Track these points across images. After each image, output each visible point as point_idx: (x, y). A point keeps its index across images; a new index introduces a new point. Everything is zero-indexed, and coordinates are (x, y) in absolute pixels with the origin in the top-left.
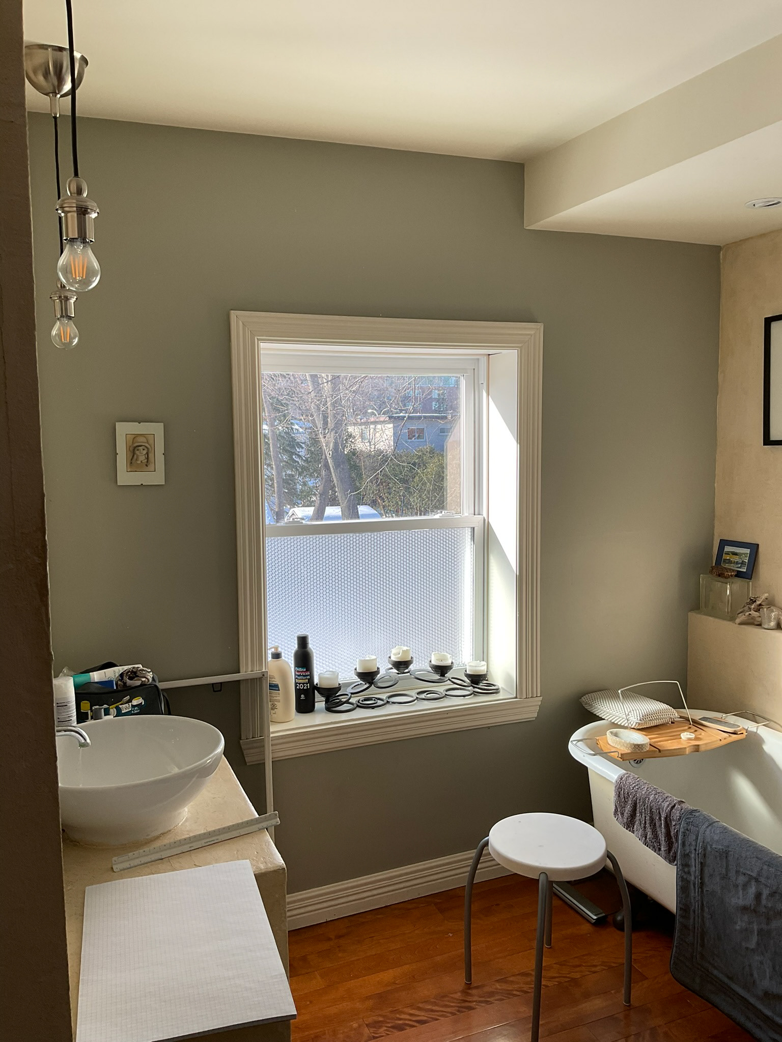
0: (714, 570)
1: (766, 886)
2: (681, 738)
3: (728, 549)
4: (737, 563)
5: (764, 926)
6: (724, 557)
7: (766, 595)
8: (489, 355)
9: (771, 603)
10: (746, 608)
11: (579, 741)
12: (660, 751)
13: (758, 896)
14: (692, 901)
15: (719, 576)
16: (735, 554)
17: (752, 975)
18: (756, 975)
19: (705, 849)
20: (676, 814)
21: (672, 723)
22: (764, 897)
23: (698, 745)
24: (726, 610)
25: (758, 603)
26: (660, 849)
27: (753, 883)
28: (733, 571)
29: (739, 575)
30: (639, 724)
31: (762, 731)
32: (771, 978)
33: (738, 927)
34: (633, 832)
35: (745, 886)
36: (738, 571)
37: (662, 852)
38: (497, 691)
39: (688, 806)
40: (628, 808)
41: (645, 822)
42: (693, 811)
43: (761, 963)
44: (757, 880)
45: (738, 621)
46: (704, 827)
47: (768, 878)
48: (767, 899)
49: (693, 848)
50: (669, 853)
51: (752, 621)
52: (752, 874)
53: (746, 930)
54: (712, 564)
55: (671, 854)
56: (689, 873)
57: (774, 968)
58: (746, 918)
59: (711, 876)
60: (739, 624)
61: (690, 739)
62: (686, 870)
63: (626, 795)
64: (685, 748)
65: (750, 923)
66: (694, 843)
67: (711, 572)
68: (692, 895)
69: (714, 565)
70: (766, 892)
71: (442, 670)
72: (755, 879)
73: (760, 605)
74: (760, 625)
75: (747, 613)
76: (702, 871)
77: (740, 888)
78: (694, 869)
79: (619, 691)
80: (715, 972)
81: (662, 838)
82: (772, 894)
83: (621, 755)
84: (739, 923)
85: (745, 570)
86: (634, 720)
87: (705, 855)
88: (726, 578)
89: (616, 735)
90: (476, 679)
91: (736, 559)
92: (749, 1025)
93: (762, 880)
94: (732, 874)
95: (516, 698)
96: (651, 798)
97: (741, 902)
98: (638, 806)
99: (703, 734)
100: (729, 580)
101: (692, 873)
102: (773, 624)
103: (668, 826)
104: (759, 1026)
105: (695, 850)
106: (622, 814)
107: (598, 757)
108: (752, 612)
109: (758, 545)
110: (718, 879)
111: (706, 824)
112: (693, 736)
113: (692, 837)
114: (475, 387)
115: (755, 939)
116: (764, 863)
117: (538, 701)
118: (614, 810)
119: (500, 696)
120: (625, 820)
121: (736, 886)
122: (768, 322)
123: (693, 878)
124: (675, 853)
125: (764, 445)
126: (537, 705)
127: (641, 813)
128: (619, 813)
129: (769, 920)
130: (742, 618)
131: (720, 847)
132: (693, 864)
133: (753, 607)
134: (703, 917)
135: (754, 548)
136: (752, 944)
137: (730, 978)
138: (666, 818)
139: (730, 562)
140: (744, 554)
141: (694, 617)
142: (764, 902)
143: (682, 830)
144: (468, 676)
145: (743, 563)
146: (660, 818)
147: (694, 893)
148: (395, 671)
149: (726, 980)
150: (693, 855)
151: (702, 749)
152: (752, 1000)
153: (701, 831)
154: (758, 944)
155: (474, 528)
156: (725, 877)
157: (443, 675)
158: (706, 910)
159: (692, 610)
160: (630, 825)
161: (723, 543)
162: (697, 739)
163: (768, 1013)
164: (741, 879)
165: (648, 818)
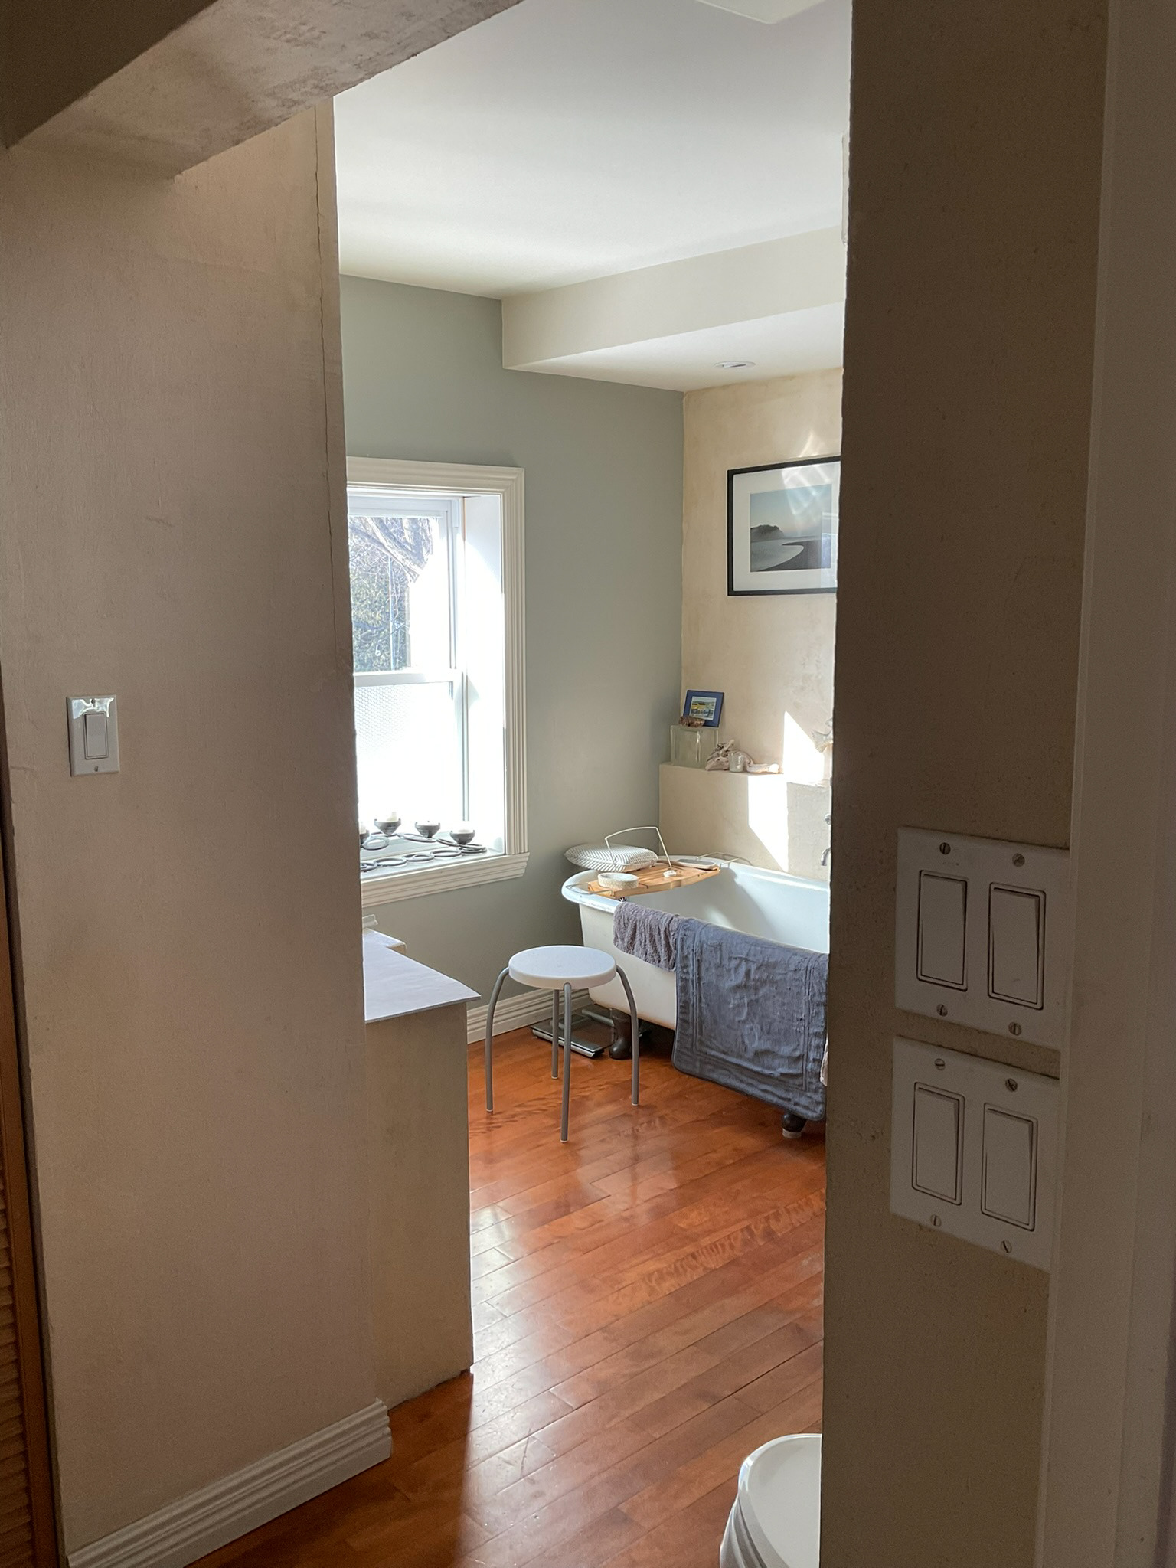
0: (684, 721)
1: (754, 962)
2: (663, 876)
3: (695, 699)
4: (705, 713)
5: (753, 997)
6: (693, 707)
7: (733, 741)
8: (464, 497)
9: (736, 749)
10: (715, 755)
11: (573, 886)
12: (648, 887)
13: (748, 974)
14: (691, 997)
15: (689, 725)
16: (702, 704)
17: (743, 1042)
18: (747, 1041)
19: (701, 947)
20: (674, 925)
21: (653, 866)
22: (752, 972)
23: (680, 881)
24: (696, 759)
25: (725, 749)
26: (659, 961)
27: (744, 963)
28: (702, 720)
29: (707, 724)
30: (626, 866)
31: (734, 866)
32: (760, 1039)
33: (731, 1006)
34: (633, 954)
35: (737, 968)
36: (706, 720)
37: (663, 963)
38: (483, 851)
39: (683, 918)
40: (629, 931)
41: (645, 941)
42: (687, 921)
43: (752, 1029)
44: (746, 960)
45: (708, 767)
46: (700, 929)
47: (755, 956)
48: (755, 973)
49: (690, 950)
50: (669, 961)
51: (720, 767)
52: (741, 956)
53: (738, 1006)
54: (680, 714)
55: (671, 961)
56: (688, 972)
57: (762, 1029)
58: (738, 996)
59: (707, 969)
60: (709, 770)
61: (672, 876)
62: (685, 971)
63: (626, 921)
64: (669, 883)
65: (742, 998)
66: (692, 945)
67: (681, 722)
68: (691, 991)
69: (682, 715)
70: (753, 967)
71: (429, 831)
72: (744, 959)
73: (727, 751)
74: (728, 770)
75: (716, 759)
76: (699, 967)
77: (732, 972)
78: (692, 968)
79: (606, 839)
80: (713, 1053)
81: (662, 950)
82: (759, 968)
83: (615, 893)
84: (732, 1001)
85: (712, 719)
86: (621, 863)
87: (701, 953)
88: (696, 726)
89: (606, 877)
90: (463, 839)
91: (702, 708)
92: (742, 1086)
93: (750, 958)
94: (725, 962)
95: (505, 854)
96: (650, 917)
97: (734, 983)
98: (638, 928)
99: (682, 873)
100: (698, 728)
101: (690, 971)
102: (739, 767)
103: (667, 938)
104: (751, 1085)
105: (693, 950)
106: (623, 939)
107: (594, 895)
108: (721, 758)
109: (723, 694)
110: (713, 971)
111: (702, 927)
112: (675, 873)
113: (689, 942)
114: (449, 531)
115: (746, 1011)
116: (752, 945)
117: (526, 857)
118: (613, 939)
119: (489, 854)
120: (626, 944)
121: (729, 971)
122: (731, 474)
123: (691, 976)
124: (675, 960)
125: (729, 595)
126: (524, 861)
127: (641, 934)
128: (619, 940)
129: (756, 989)
130: (712, 763)
131: (715, 942)
132: (691, 963)
133: (721, 752)
134: (701, 1008)
135: (720, 697)
136: (744, 1017)
137: (724, 1053)
138: (665, 931)
139: (698, 712)
140: (711, 703)
141: (665, 768)
142: (752, 976)
143: (680, 936)
144: (455, 836)
145: (710, 712)
146: (659, 934)
147: (692, 990)
148: (384, 834)
149: (723, 1056)
150: (691, 956)
151: (684, 883)
152: (745, 1064)
153: (698, 933)
154: (748, 1014)
155: (452, 683)
156: (720, 966)
157: (430, 837)
158: (703, 1000)
159: (662, 762)
160: (630, 948)
161: (691, 694)
162: (677, 876)
163: (758, 1069)
164: (734, 963)
165: (648, 936)
